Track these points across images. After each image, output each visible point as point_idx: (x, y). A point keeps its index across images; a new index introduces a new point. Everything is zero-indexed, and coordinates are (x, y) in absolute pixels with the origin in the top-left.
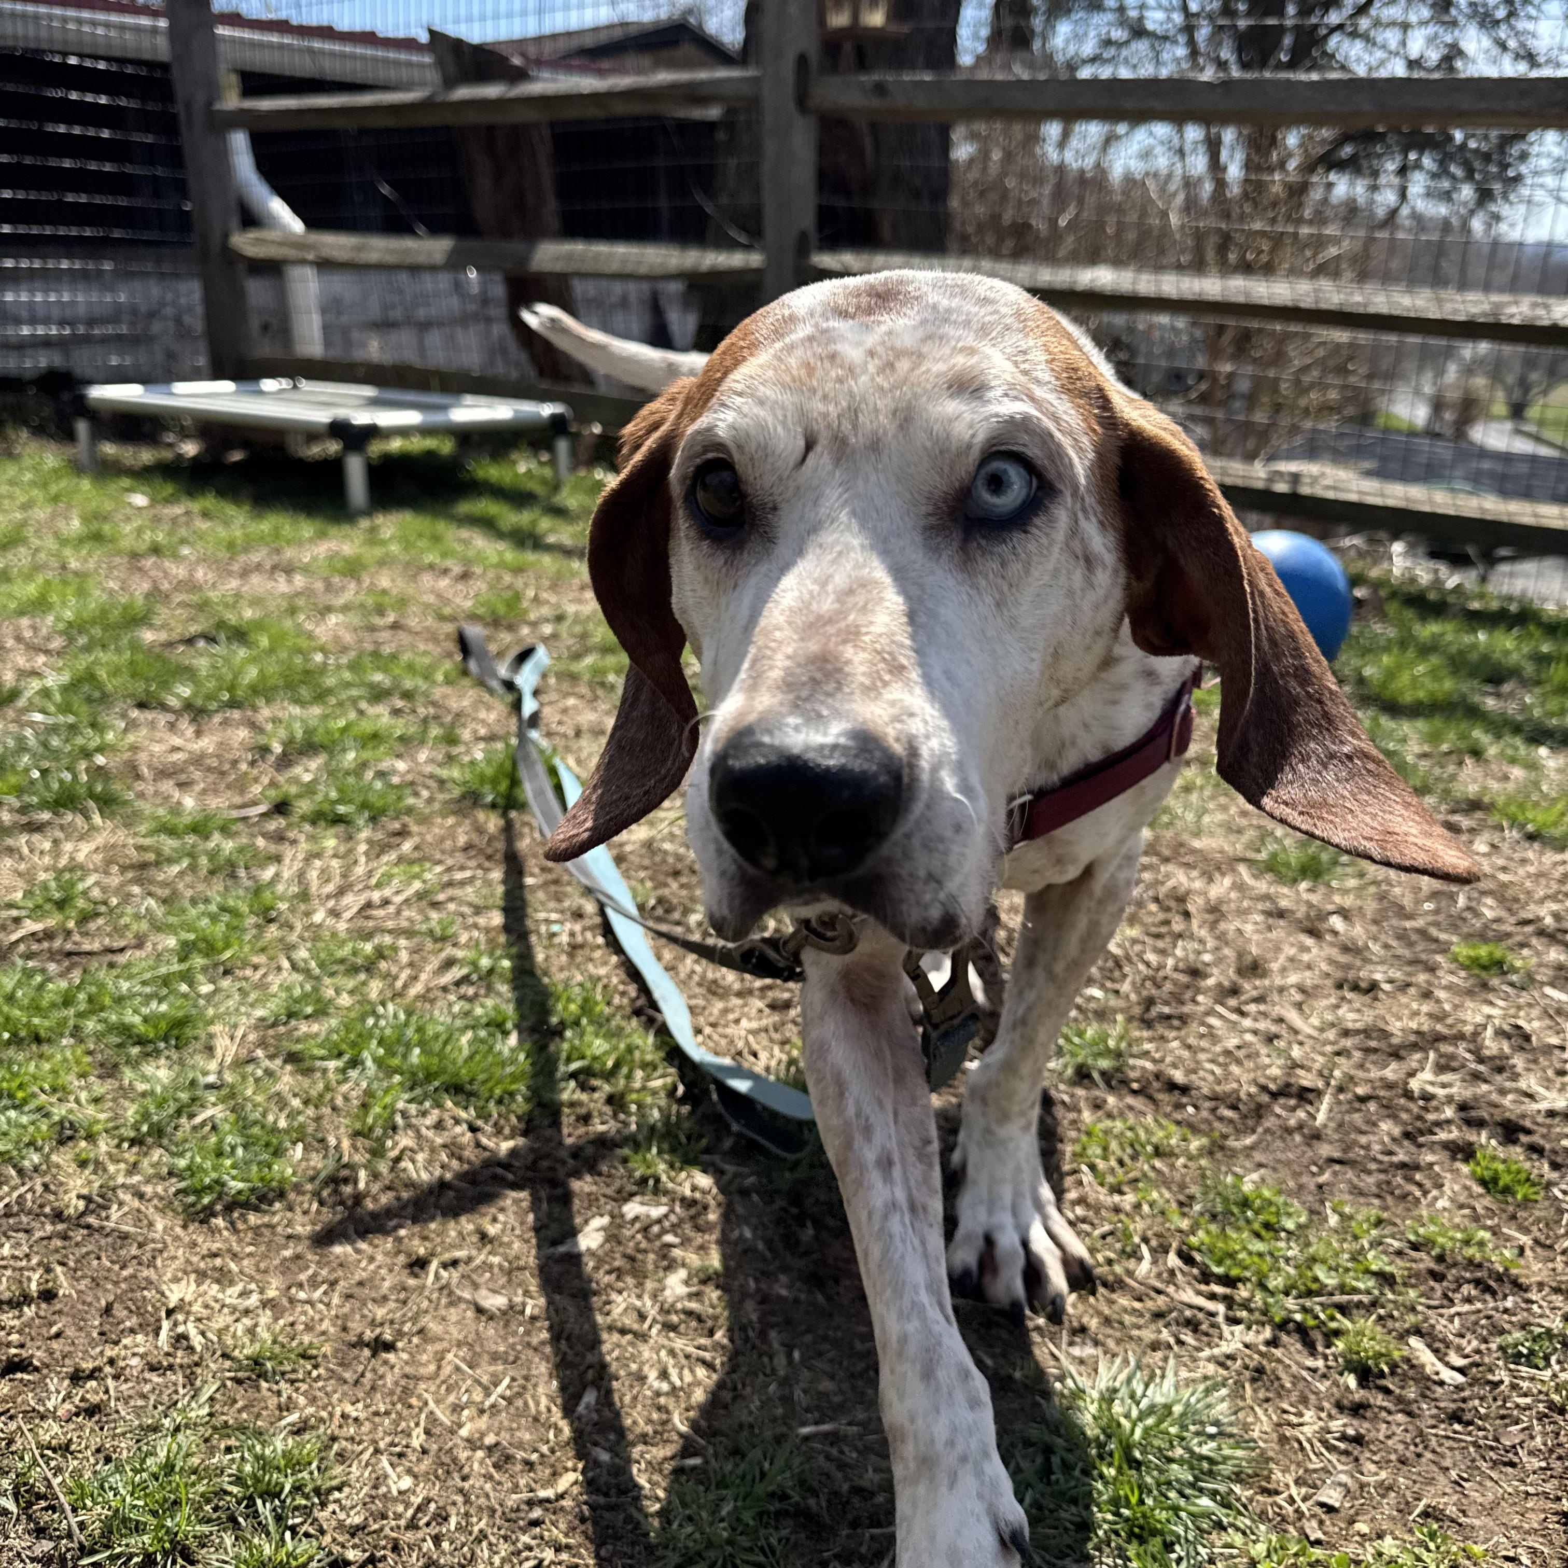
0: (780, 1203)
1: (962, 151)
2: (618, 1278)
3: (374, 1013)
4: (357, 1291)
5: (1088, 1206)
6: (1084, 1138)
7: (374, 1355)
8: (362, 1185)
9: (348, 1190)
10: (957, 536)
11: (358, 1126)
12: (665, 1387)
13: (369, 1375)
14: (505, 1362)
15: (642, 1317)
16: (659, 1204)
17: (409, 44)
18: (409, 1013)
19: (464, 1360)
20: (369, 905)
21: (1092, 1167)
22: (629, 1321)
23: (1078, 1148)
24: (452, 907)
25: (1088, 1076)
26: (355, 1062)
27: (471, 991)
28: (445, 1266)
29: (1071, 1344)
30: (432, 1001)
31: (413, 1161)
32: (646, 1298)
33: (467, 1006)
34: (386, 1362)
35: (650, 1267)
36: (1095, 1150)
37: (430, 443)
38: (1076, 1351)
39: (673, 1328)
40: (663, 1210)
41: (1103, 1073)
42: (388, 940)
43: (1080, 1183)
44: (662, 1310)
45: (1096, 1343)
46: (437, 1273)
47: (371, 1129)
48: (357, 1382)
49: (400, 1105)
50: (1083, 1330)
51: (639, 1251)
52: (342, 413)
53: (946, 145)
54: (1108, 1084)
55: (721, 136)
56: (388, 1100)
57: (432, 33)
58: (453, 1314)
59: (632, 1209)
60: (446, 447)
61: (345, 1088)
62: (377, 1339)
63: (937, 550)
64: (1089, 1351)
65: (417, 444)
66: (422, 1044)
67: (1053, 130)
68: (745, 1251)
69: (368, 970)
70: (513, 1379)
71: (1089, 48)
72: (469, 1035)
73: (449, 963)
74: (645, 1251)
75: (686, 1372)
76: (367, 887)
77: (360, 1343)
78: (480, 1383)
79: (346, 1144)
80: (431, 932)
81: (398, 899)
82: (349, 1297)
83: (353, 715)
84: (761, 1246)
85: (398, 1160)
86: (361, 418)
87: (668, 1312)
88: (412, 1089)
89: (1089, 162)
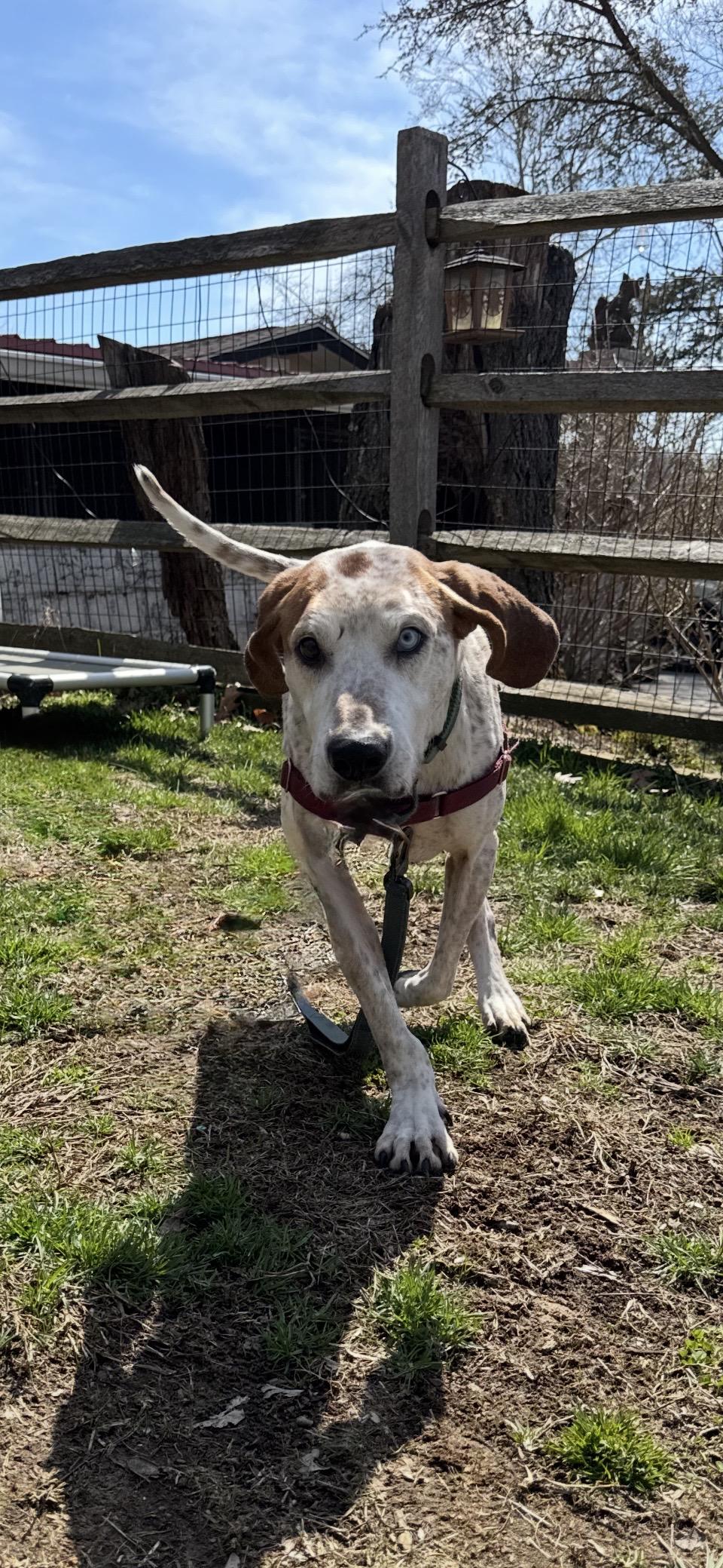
0: (405, 1391)
1: (567, 438)
2: (258, 1455)
3: (43, 1200)
4: (24, 1454)
5: (693, 1406)
6: (689, 1342)
7: (39, 1516)
8: (30, 1358)
9: (18, 1361)
10: (394, 664)
11: (28, 1303)
12: (301, 1557)
13: (34, 1533)
14: (156, 1527)
15: (279, 1491)
16: (293, 1387)
17: (82, 351)
18: (74, 1203)
19: (118, 1523)
20: (39, 1103)
21: (696, 1369)
22: (268, 1495)
23: (683, 1351)
24: (110, 1106)
25: (692, 1284)
26: (27, 1245)
27: (127, 1183)
28: (102, 1435)
29: (679, 1537)
30: (93, 1192)
31: (75, 1336)
32: (283, 1473)
33: (124, 1197)
34: (50, 1521)
35: (286, 1445)
36: (699, 1355)
37: (95, 697)
38: (684, 1544)
39: (308, 1503)
40: (296, 1392)
41: (705, 1281)
42: (55, 1134)
43: (686, 1384)
44: (297, 1486)
45: (703, 1537)
46: (95, 1441)
47: (40, 1307)
48: (24, 1539)
49: (66, 1285)
50: (689, 1523)
51: (276, 1429)
52: (19, 671)
53: (554, 434)
54: (710, 1291)
55: (352, 427)
56: (54, 1280)
57: (101, 339)
58: (110, 1480)
59: (270, 1389)
60: (108, 701)
61: (17, 1267)
62: (41, 1501)
63: (389, 665)
64: (695, 1544)
65: (82, 698)
66: (85, 1230)
67: (649, 419)
68: (374, 1434)
69: (37, 1162)
70: (163, 1544)
71: (683, 343)
72: (126, 1223)
73: (109, 1157)
74: (281, 1430)
75: (320, 1545)
76: (37, 1087)
77: (28, 1503)
78: (133, 1546)
79: (17, 1319)
80: (92, 1129)
81: (63, 1098)
82: (18, 1459)
83: (26, 935)
84: (387, 1430)
85: (62, 1335)
86: (37, 675)
87: (303, 1489)
88: (75, 1271)
89: (683, 445)
